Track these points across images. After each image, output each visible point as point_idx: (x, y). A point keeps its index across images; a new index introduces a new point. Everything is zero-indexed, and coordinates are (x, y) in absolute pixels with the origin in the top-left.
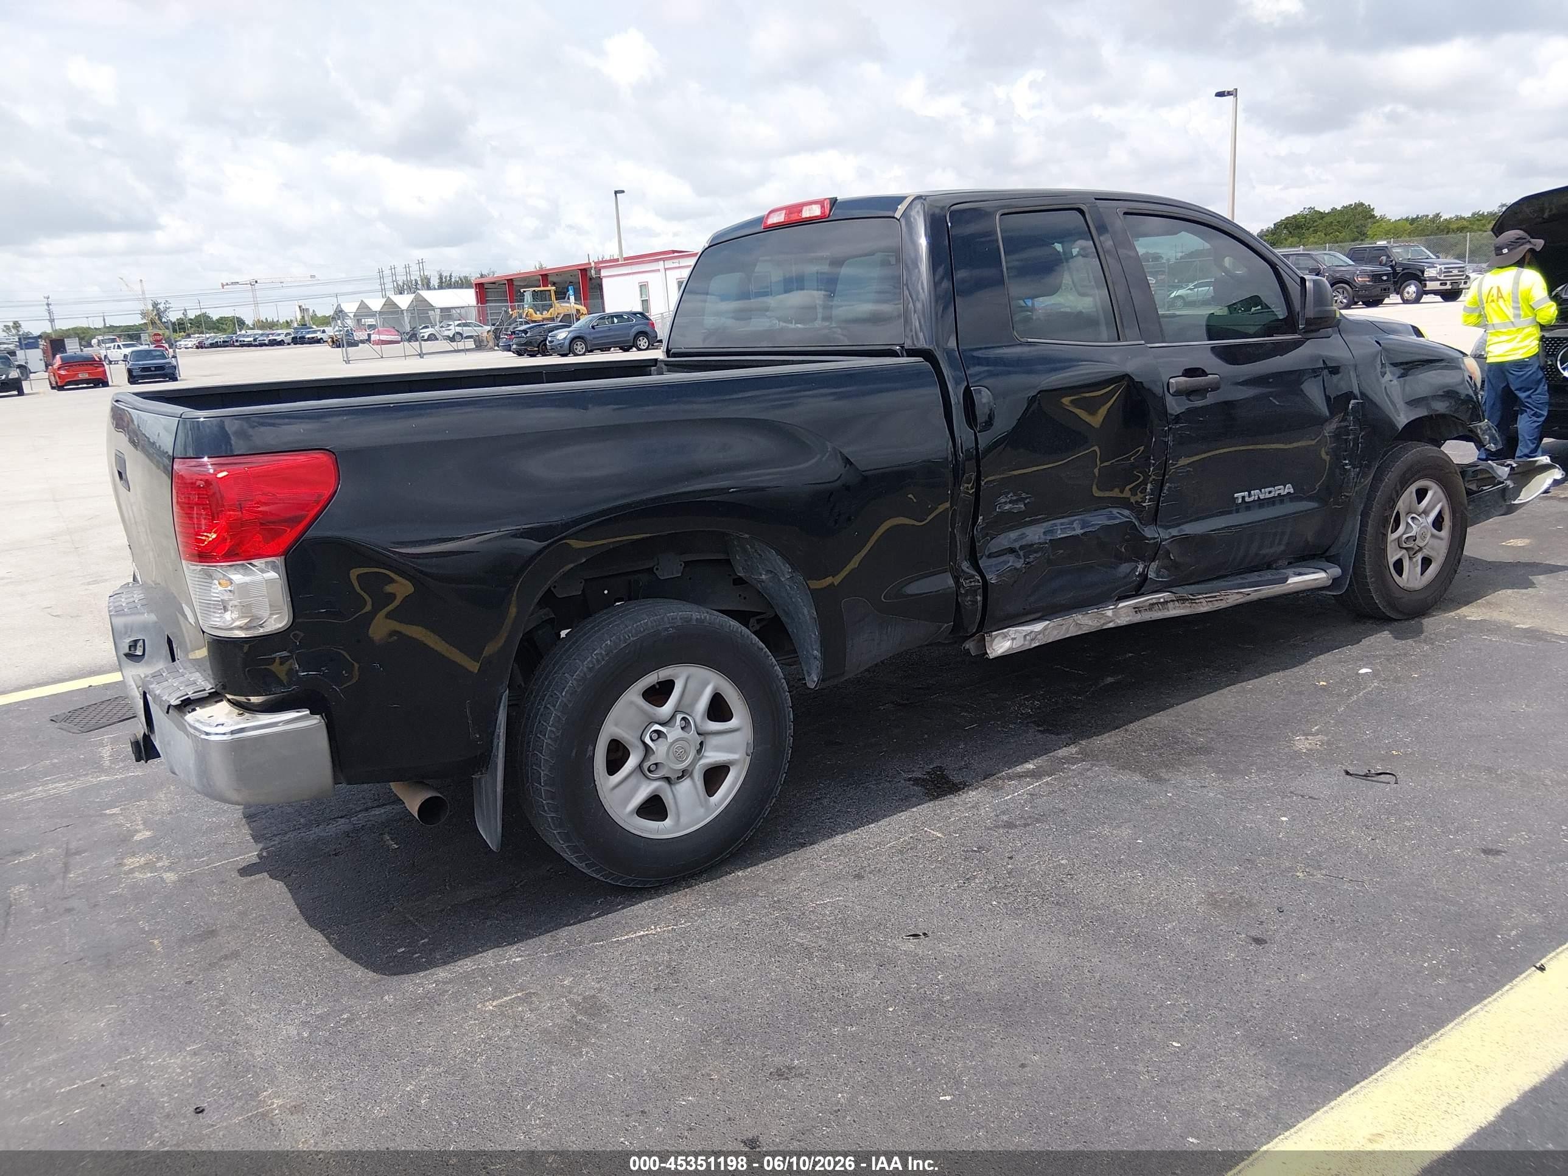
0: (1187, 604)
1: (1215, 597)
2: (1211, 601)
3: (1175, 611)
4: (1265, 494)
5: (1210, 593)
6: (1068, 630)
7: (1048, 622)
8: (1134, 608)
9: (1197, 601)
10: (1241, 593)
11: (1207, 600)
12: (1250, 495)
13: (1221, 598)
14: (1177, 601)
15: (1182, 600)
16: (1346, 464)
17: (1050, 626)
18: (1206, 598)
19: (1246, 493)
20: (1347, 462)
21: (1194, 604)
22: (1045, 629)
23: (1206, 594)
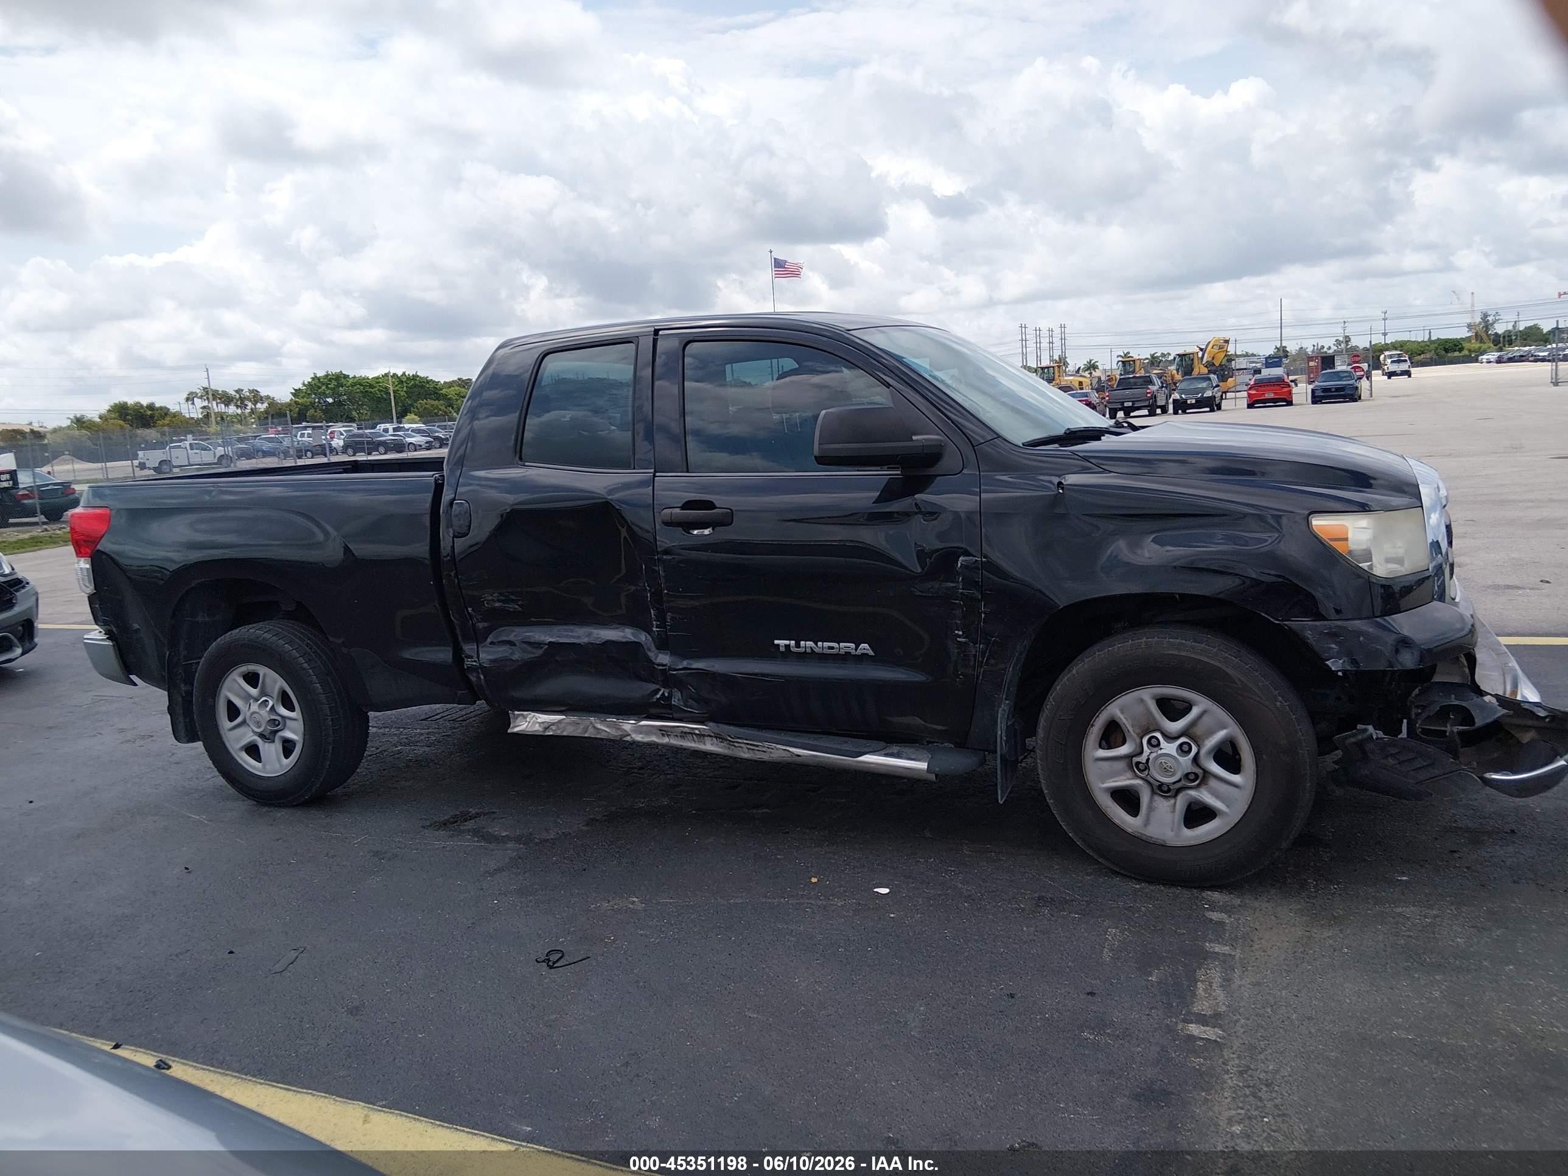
0: (725, 744)
1: (757, 746)
2: (753, 750)
3: (710, 746)
4: (824, 646)
5: (751, 740)
6: (586, 730)
7: (564, 717)
8: (660, 730)
9: (736, 744)
10: (789, 751)
11: (749, 747)
12: (798, 645)
13: (764, 749)
14: (716, 737)
15: (718, 737)
16: (960, 636)
17: (565, 721)
18: (748, 744)
19: (793, 643)
20: (961, 633)
21: (733, 747)
22: (560, 721)
23: (746, 740)
